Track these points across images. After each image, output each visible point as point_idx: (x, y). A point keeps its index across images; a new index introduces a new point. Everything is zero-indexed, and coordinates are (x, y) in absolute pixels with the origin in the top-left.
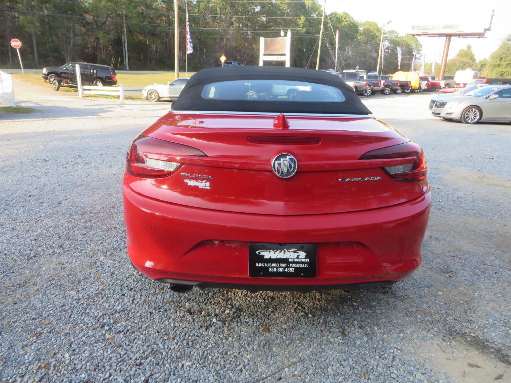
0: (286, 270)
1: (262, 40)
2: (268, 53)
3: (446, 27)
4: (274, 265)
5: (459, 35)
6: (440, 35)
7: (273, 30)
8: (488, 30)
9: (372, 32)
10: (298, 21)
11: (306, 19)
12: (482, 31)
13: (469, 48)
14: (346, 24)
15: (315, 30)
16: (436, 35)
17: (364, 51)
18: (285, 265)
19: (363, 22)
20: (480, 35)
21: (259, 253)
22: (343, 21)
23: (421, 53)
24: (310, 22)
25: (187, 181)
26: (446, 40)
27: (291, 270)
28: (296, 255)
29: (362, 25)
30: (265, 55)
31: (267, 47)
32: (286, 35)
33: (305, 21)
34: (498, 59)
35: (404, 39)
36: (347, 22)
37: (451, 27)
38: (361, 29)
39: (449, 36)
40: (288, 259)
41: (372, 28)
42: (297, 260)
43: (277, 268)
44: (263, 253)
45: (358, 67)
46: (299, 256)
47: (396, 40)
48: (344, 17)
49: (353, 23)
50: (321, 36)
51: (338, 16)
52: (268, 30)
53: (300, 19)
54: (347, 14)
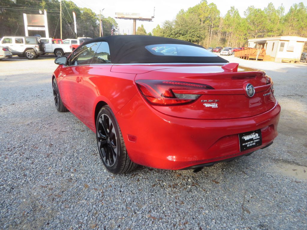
0: (253, 144)
1: (25, 15)
2: (31, 24)
3: (133, 14)
4: (249, 143)
5: (140, 19)
6: (130, 19)
7: (23, 9)
8: (153, 17)
9: (89, 14)
10: (41, 4)
11: (46, 3)
12: (151, 18)
13: (142, 26)
14: (72, 8)
15: (52, 10)
16: (128, 18)
17: (86, 26)
18: (252, 142)
19: (82, 8)
20: (150, 20)
21: (243, 138)
22: (70, 6)
23: (118, 28)
24: (49, 5)
25: (205, 105)
26: (134, 22)
27: (254, 144)
28: (255, 135)
29: (82, 10)
30: (29, 26)
31: (29, 21)
32: (43, 14)
33: (45, 5)
34: (163, 33)
35: (108, 20)
36: (73, 7)
37: (136, 14)
38: (82, 12)
39: (135, 19)
40: (253, 138)
41: (88, 12)
42: (256, 138)
43: (249, 144)
44: (244, 138)
45: (84, 36)
46: (256, 136)
47: (104, 20)
48: (70, 4)
49: (76, 8)
50: (61, 15)
51: (66, 3)
52: (19, 8)
53: (42, 3)
54: (72, 2)
